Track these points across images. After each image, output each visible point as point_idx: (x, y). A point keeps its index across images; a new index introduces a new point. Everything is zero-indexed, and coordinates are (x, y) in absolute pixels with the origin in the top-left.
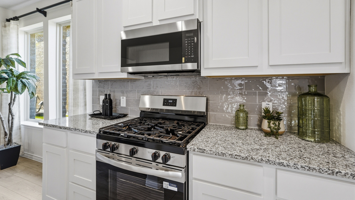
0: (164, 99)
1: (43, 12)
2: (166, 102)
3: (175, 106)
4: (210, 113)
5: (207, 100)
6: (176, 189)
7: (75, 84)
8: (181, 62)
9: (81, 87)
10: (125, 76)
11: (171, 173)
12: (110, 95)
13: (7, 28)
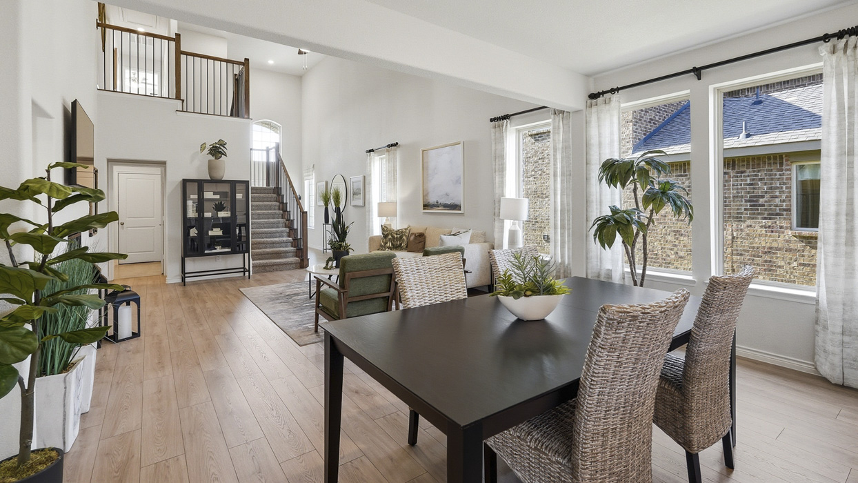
1: (697, 72)
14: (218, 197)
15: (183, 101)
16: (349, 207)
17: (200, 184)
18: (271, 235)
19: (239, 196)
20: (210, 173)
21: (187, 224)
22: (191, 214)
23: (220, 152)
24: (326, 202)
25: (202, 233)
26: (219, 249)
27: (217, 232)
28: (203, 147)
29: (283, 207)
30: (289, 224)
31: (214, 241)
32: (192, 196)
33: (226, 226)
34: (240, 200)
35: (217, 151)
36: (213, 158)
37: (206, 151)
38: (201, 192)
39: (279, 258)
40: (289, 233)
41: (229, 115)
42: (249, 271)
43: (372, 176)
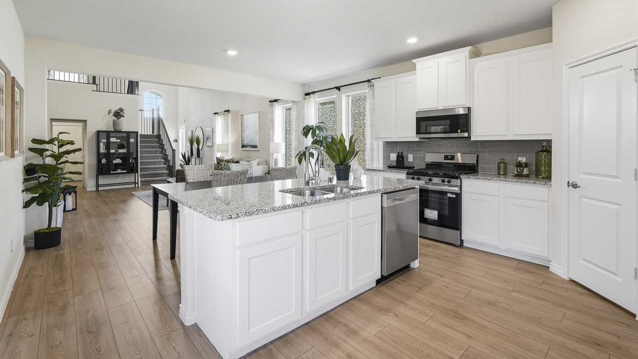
0: (445, 156)
1: (338, 88)
2: (446, 158)
3: (454, 160)
4: (480, 165)
5: (478, 156)
6: (454, 196)
7: (372, 145)
8: (458, 132)
9: (375, 147)
10: (417, 139)
11: (451, 188)
12: (402, 153)
13: (306, 101)
14: (119, 141)
15: (97, 85)
16: (205, 147)
17: (108, 134)
18: (154, 163)
19: (132, 140)
20: (114, 127)
21: (99, 156)
22: (102, 150)
23: (121, 115)
24: (192, 144)
25: (109, 161)
26: (119, 171)
27: (118, 161)
28: (109, 112)
29: (162, 146)
30: (165, 157)
31: (117, 166)
32: (103, 141)
33: (124, 158)
34: (132, 142)
35: (118, 114)
36: (116, 119)
37: (112, 114)
38: (108, 138)
39: (159, 177)
40: (165, 162)
41: (126, 92)
42: (138, 183)
43: (217, 128)
